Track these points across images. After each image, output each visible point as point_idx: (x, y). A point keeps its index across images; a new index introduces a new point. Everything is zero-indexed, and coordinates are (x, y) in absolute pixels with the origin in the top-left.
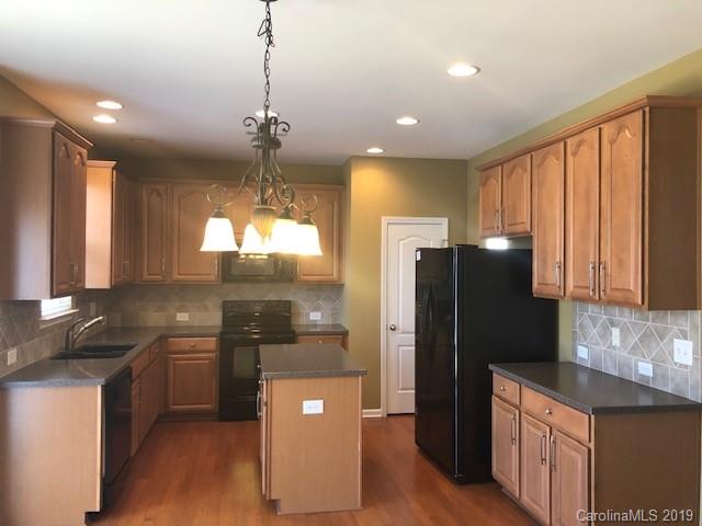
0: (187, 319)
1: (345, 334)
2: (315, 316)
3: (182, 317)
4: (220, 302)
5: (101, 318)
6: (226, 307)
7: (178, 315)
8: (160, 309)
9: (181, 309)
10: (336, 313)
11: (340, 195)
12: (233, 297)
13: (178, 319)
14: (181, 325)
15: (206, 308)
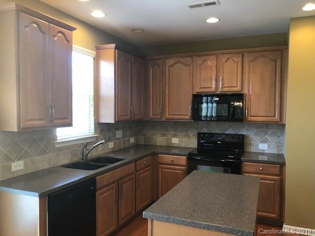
0: (178, 142)
1: (282, 165)
2: (263, 147)
3: (175, 141)
4: (196, 132)
5: (103, 141)
6: (200, 136)
7: (173, 139)
8: (163, 135)
9: (175, 136)
10: (280, 146)
11: (282, 54)
12: (205, 130)
13: (173, 142)
14: (174, 145)
15: (188, 136)
